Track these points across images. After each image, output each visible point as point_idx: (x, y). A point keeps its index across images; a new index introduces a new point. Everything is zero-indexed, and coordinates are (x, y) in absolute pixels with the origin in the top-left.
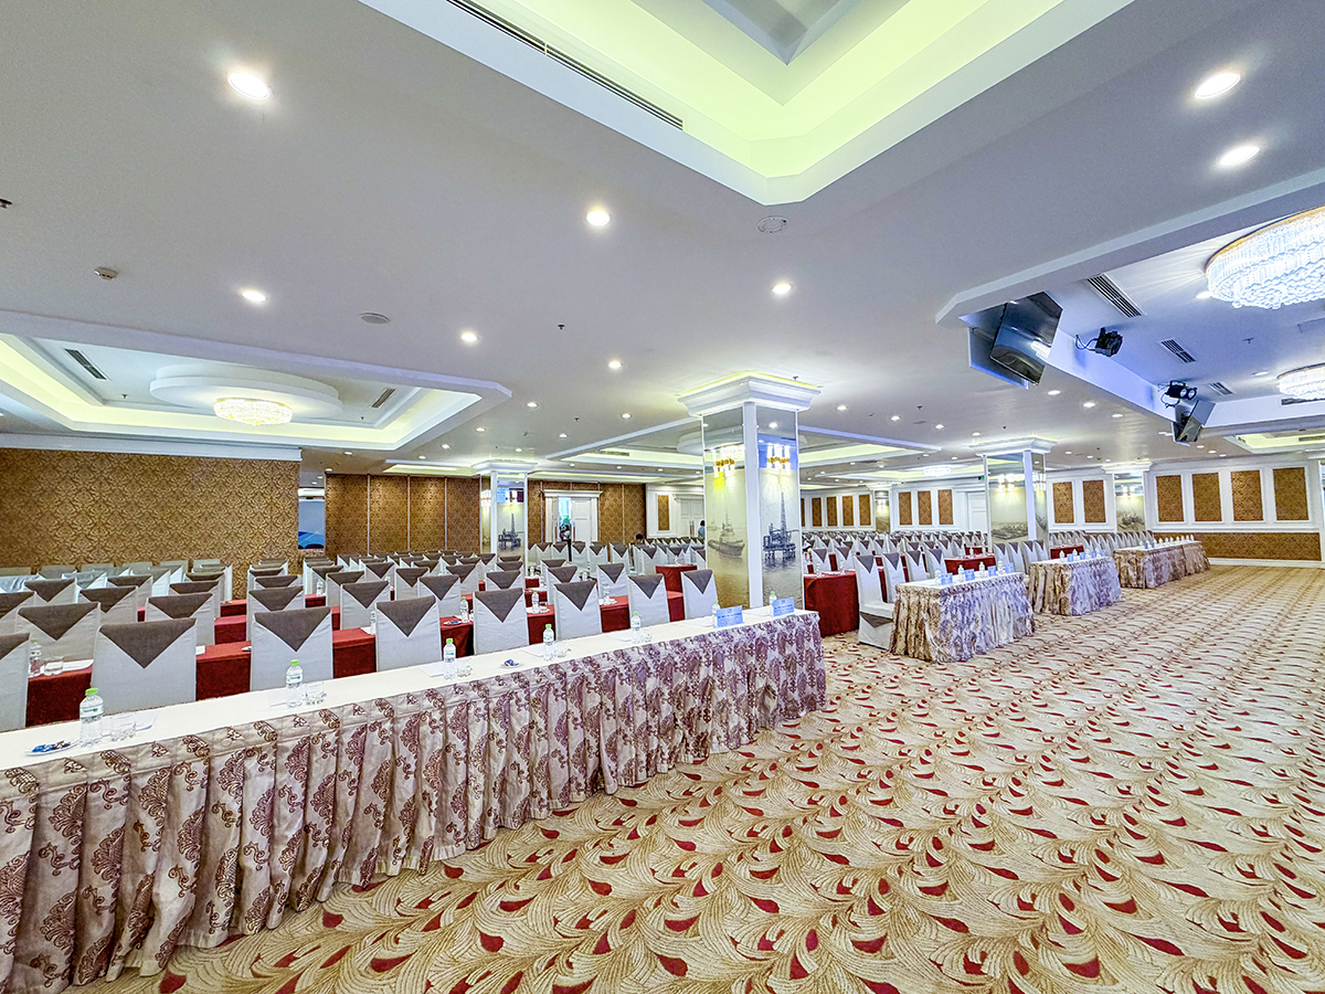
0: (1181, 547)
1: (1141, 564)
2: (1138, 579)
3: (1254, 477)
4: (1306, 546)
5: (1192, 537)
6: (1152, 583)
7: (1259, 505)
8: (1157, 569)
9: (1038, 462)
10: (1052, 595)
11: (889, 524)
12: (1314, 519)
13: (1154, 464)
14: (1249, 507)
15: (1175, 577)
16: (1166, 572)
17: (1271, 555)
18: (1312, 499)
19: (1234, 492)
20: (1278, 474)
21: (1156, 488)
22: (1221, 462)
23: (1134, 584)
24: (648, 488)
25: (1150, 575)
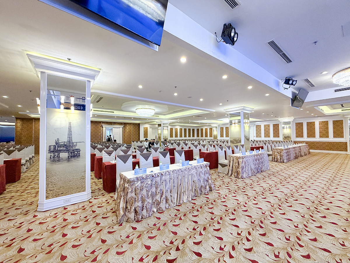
0: (300, 147)
1: (282, 154)
2: (281, 159)
3: (327, 123)
4: (343, 147)
5: (305, 143)
6: (285, 161)
7: (328, 132)
8: (288, 155)
9: (247, 116)
10: (235, 169)
11: (217, 137)
12: (345, 137)
13: (295, 119)
14: (324, 133)
15: (296, 158)
16: (292, 156)
17: (330, 149)
18: (345, 131)
19: (320, 128)
20: (335, 122)
21: (295, 127)
22: (316, 118)
23: (279, 161)
24: (140, 125)
25: (285, 158)
